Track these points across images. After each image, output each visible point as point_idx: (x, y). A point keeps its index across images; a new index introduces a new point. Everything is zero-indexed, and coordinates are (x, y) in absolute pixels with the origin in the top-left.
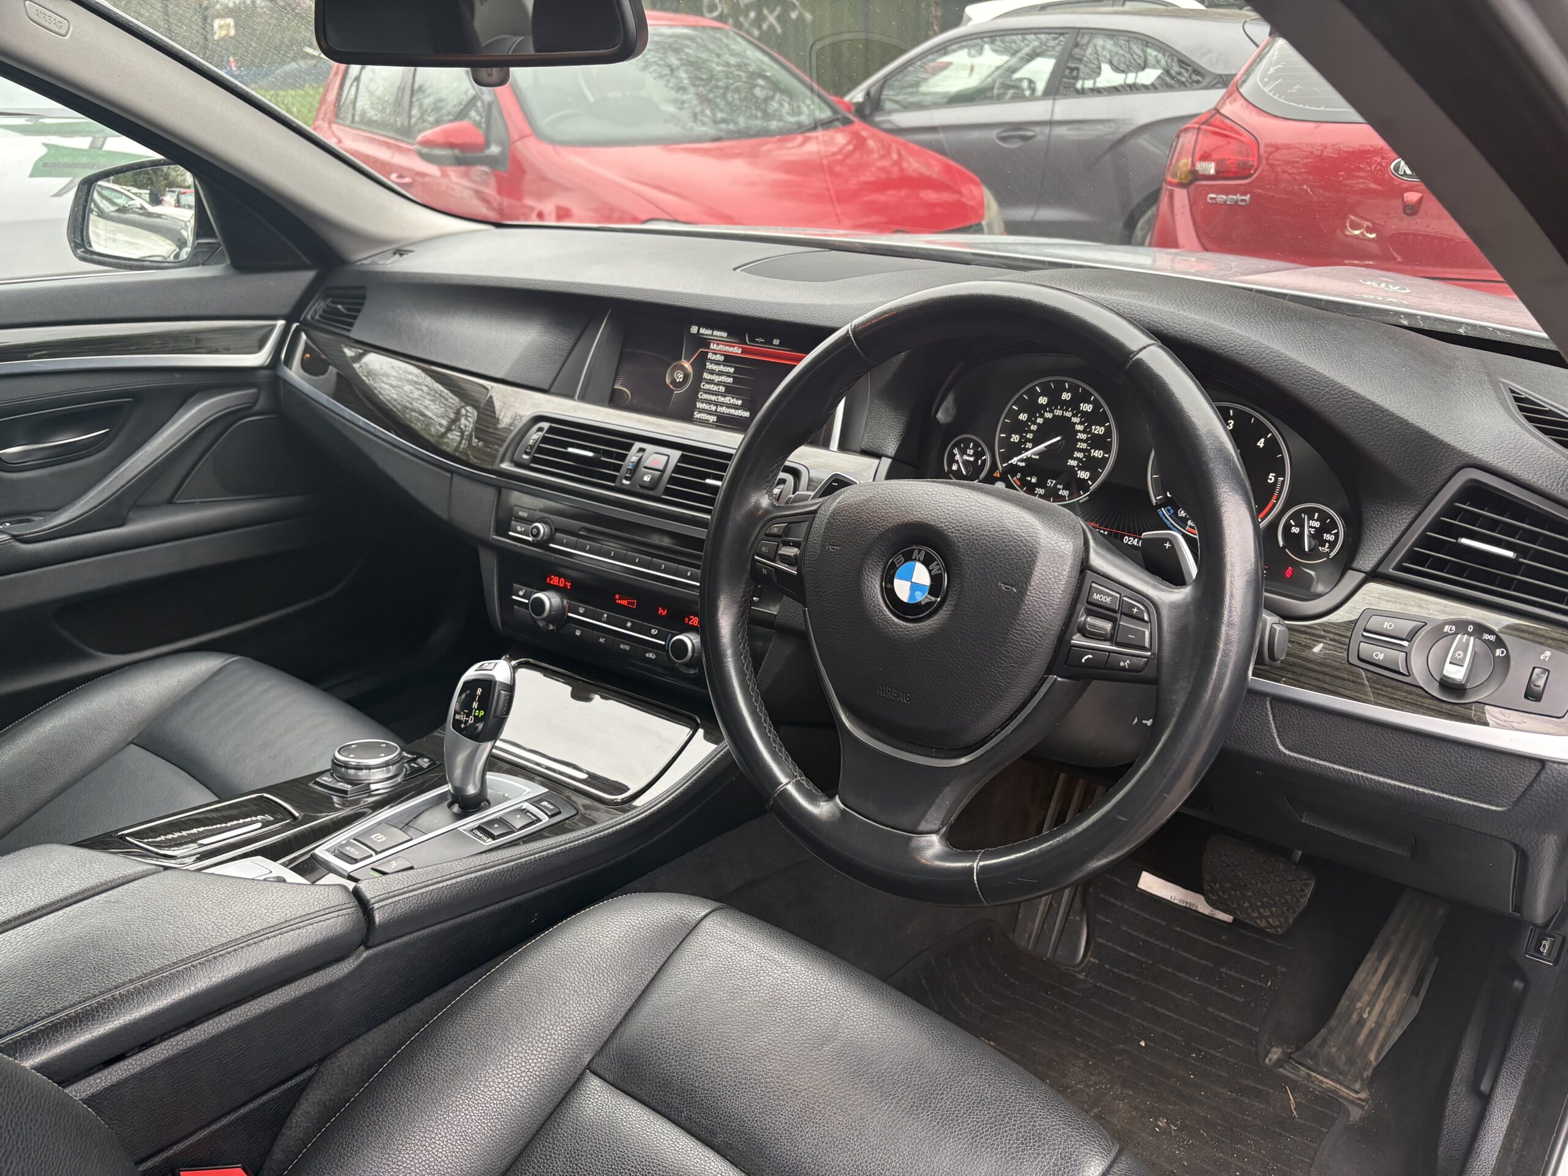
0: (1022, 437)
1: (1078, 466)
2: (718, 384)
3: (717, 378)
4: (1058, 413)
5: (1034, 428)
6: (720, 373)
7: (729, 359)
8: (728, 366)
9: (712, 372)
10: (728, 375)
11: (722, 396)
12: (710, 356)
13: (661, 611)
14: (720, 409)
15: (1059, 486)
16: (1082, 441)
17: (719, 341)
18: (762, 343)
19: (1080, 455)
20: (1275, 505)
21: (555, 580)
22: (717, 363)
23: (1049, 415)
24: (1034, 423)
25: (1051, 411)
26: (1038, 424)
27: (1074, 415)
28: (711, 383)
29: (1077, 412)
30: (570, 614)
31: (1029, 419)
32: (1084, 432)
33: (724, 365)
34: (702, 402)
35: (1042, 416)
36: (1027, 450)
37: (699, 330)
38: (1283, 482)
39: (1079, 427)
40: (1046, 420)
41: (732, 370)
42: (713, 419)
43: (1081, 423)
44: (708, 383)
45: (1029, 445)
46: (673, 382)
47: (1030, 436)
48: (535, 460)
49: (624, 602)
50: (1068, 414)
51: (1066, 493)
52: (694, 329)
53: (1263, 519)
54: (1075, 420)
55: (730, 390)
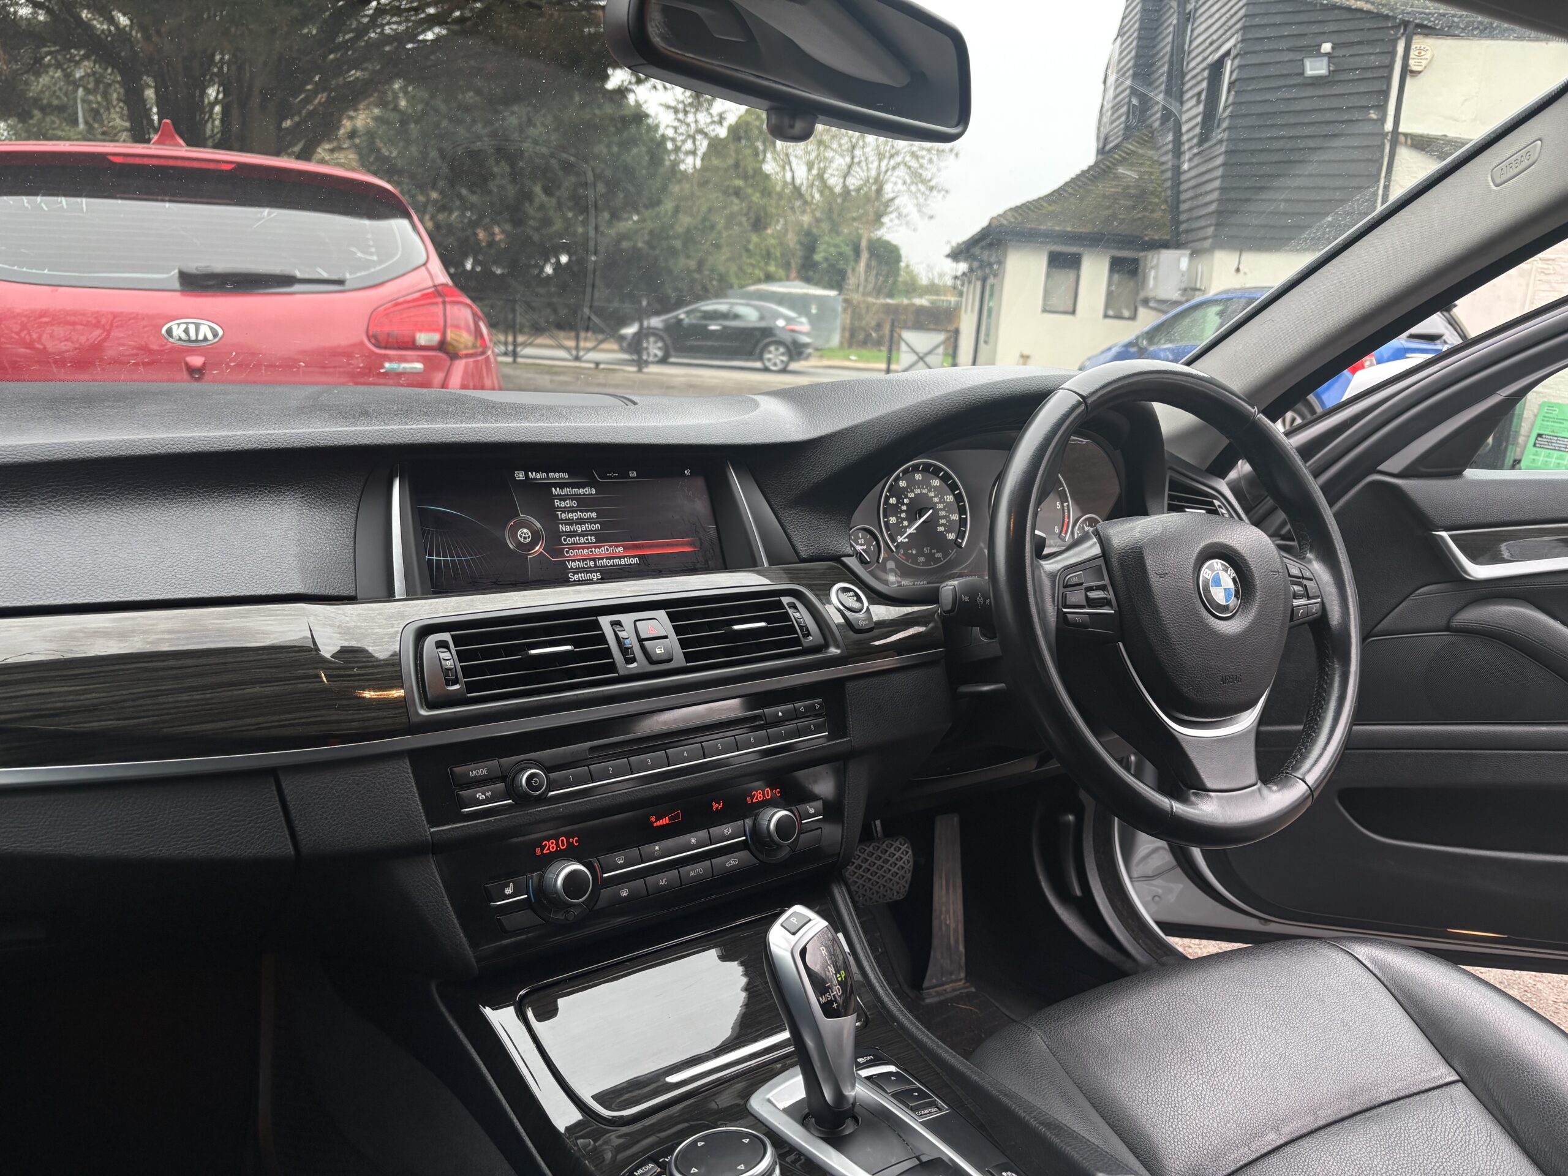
0: (898, 518)
1: (945, 530)
2: (583, 534)
3: (580, 529)
4: (918, 491)
5: (904, 508)
6: (580, 521)
7: (584, 503)
8: (587, 511)
9: (569, 522)
10: (591, 521)
11: (595, 547)
12: (557, 503)
13: (715, 806)
14: (599, 563)
15: (934, 551)
16: (941, 510)
17: (562, 486)
18: (615, 477)
19: (943, 521)
20: (1069, 522)
21: (550, 846)
22: (571, 510)
23: (911, 495)
24: (903, 504)
25: (912, 491)
26: (906, 504)
27: (930, 491)
28: (575, 536)
29: (931, 488)
30: (605, 875)
31: (898, 502)
32: (940, 502)
33: (582, 511)
34: (574, 561)
35: (907, 497)
36: (906, 527)
37: (527, 475)
38: (1068, 505)
39: (936, 500)
40: (910, 499)
41: (594, 515)
42: (596, 576)
43: (936, 496)
44: (571, 536)
45: (906, 523)
46: (520, 545)
47: (903, 515)
48: (470, 687)
49: (665, 821)
50: (925, 491)
51: (939, 555)
52: (520, 475)
53: (1066, 533)
54: (931, 494)
55: (601, 539)
